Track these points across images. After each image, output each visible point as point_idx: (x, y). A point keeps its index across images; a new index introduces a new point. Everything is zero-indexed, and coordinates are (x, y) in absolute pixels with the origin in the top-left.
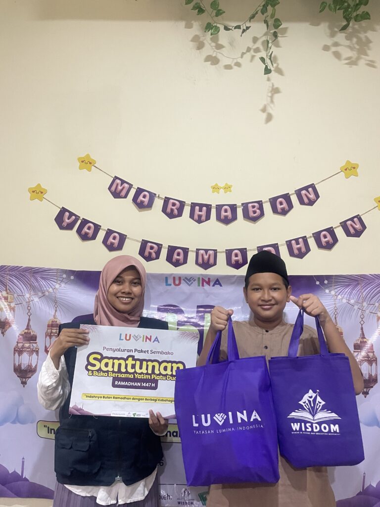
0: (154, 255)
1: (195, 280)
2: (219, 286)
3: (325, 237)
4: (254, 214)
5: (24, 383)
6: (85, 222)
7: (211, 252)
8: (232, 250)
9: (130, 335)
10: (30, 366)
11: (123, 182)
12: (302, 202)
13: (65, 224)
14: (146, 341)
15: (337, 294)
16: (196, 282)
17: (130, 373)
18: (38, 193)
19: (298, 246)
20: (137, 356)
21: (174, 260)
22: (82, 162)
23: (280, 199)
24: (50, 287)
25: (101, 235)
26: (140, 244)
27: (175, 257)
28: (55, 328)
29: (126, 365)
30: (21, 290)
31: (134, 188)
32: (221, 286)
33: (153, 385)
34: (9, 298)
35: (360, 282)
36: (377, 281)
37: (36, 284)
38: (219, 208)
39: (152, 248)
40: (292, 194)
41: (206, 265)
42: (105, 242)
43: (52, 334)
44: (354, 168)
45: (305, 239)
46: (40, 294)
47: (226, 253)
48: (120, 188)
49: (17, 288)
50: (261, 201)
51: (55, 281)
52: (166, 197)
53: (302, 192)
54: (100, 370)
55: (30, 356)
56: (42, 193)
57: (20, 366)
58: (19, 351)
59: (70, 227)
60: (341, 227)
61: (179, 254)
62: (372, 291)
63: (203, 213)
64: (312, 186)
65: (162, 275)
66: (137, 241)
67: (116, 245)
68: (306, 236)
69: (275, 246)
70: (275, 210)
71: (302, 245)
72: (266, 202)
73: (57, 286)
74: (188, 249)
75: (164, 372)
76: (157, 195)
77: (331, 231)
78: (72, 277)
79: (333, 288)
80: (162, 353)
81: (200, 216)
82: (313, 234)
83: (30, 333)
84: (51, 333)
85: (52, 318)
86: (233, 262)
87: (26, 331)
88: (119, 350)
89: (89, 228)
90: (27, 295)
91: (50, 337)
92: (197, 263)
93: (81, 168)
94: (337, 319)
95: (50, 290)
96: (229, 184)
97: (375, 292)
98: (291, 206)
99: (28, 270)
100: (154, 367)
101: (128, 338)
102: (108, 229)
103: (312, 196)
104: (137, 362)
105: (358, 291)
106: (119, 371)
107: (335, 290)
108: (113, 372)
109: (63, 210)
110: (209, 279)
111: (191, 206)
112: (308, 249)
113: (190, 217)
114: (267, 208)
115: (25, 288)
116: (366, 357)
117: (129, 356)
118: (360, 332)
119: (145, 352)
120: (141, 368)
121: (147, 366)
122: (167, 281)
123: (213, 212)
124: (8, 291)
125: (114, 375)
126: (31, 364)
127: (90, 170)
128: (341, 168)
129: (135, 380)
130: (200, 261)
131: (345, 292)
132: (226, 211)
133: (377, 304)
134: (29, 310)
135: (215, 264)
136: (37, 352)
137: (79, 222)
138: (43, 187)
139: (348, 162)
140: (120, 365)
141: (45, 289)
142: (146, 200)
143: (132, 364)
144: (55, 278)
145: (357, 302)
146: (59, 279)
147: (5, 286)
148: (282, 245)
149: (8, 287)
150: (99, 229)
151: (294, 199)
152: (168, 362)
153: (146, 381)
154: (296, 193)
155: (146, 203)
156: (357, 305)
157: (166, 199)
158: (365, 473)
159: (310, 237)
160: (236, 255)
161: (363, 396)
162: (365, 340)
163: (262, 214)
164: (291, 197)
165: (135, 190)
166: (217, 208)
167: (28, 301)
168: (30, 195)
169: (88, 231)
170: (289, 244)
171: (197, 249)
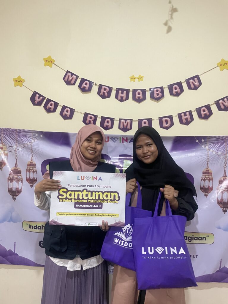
0: (92, 122)
1: (118, 139)
3: (204, 111)
4: (158, 95)
5: (14, 199)
6: (49, 101)
7: (129, 121)
8: (142, 120)
9: (84, 177)
10: (17, 189)
11: (72, 74)
12: (190, 88)
13: (36, 102)
14: (94, 180)
15: (210, 148)
16: (119, 140)
17: (85, 200)
18: (19, 82)
19: (186, 117)
20: (89, 189)
21: (105, 126)
22: (46, 61)
23: (175, 86)
24: (28, 141)
25: (59, 109)
26: (84, 115)
27: (106, 124)
28: (32, 167)
29: (83, 195)
30: (11, 143)
31: (79, 78)
33: (100, 206)
34: (4, 148)
35: (225, 141)
37: (20, 140)
38: (134, 91)
39: (91, 118)
40: (183, 82)
41: (125, 129)
42: (61, 114)
43: (30, 170)
44: (227, 64)
45: (190, 112)
46: (22, 146)
47: (138, 121)
48: (70, 78)
49: (8, 142)
50: (163, 87)
51: (31, 138)
52: (100, 85)
53: (190, 81)
54: (66, 198)
55: (17, 183)
56: (21, 81)
58: (11, 180)
59: (39, 104)
60: (215, 104)
61: (108, 122)
63: (124, 95)
64: (197, 77)
66: (82, 113)
67: (68, 116)
68: (191, 111)
69: (171, 117)
70: (171, 93)
71: (188, 116)
72: (166, 87)
73: (33, 141)
74: (114, 119)
75: (106, 198)
76: (94, 83)
77: (208, 107)
78: (41, 136)
79: (207, 144)
80: (104, 187)
81: (122, 97)
82: (196, 109)
83: (17, 169)
85: (29, 160)
87: (15, 168)
88: (77, 186)
89: (51, 105)
90: (15, 147)
91: (29, 172)
92: (119, 128)
93: (46, 65)
94: (209, 164)
95: (28, 143)
96: (141, 76)
98: (182, 90)
99: (14, 130)
100: (99, 195)
101: (83, 178)
102: (63, 106)
103: (197, 83)
104: (89, 192)
105: (224, 147)
106: (78, 199)
107: (208, 146)
108: (75, 199)
109: (35, 93)
110: (127, 138)
111: (116, 90)
112: (192, 119)
113: (115, 98)
114: (166, 91)
115: (13, 141)
116: (226, 189)
117: (84, 190)
118: (223, 173)
119: (94, 186)
120: (92, 196)
121: (95, 195)
123: (131, 94)
124: (3, 144)
125: (75, 201)
126: (18, 187)
127: (51, 67)
128: (217, 64)
129: (88, 203)
130: (122, 126)
131: (215, 147)
132: (139, 94)
134: (16, 155)
135: (131, 128)
136: (22, 181)
137: (45, 100)
138: (22, 78)
139: (223, 60)
140: (78, 195)
141: (25, 143)
142: (87, 86)
143: (86, 194)
144: (31, 136)
145: (223, 154)
146: (33, 136)
147: (1, 140)
148: (175, 116)
149: (3, 141)
150: (58, 105)
151: (185, 86)
152: (108, 192)
153: (95, 204)
154: (186, 82)
155: (87, 88)
156: (222, 156)
157: (100, 86)
158: (221, 259)
159: (194, 111)
160: (145, 123)
161: (223, 213)
162: (226, 178)
163: (163, 96)
164: (183, 84)
165: (80, 80)
166: (133, 92)
167: (15, 150)
168: (14, 83)
169: (50, 106)
170: (180, 116)
171: (119, 119)
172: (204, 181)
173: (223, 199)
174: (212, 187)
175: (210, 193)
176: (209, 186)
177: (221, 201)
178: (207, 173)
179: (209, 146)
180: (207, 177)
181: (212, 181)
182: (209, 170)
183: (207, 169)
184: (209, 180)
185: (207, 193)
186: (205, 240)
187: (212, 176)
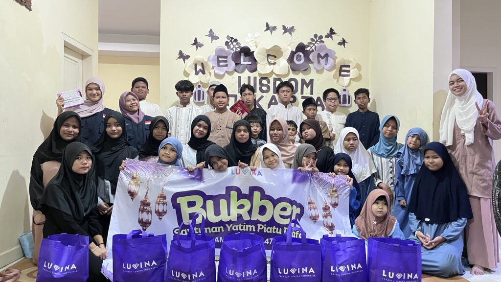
10: (147, 220)
16: (249, 172)
28: (163, 199)
32: (262, 175)
51: (168, 171)
55: (147, 215)
57: (142, 219)
58: (142, 211)
73: (168, 174)
78: (179, 171)
83: (147, 201)
84: (160, 201)
85: (160, 192)
87: (145, 199)
91: (159, 204)
122: (232, 172)
133: (328, 189)
136: (151, 213)
181: (317, 209)
182: (312, 201)
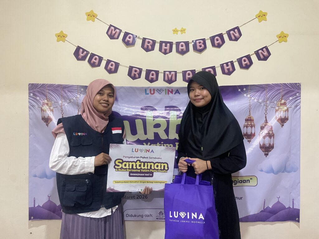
0: (137, 76)
2: (178, 94)
3: (245, 61)
4: (200, 47)
6: (93, 55)
7: (173, 73)
8: (186, 71)
9: (138, 149)
11: (116, 28)
12: (231, 39)
13: (80, 57)
14: (147, 152)
15: (252, 96)
16: (164, 92)
17: (138, 169)
18: (62, 37)
19: (228, 67)
20: (142, 160)
21: (150, 78)
22: (89, 15)
23: (217, 37)
24: (74, 96)
25: (104, 63)
26: (128, 68)
27: (151, 76)
29: (136, 165)
30: (56, 99)
31: (123, 32)
32: (180, 94)
33: (151, 175)
34: (49, 104)
35: (266, 89)
36: (276, 88)
37: (65, 95)
38: (178, 44)
39: (136, 71)
40: (225, 34)
41: (170, 81)
42: (106, 68)
44: (264, 15)
45: (232, 63)
46: (68, 101)
47: (182, 73)
48: (114, 32)
49: (53, 97)
50: (205, 39)
51: (77, 93)
53: (231, 32)
54: (122, 168)
56: (64, 37)
59: (83, 59)
60: (255, 54)
61: (153, 75)
62: (273, 94)
63: (168, 48)
64: (238, 28)
65: (143, 87)
66: (126, 67)
67: (113, 70)
68: (232, 61)
69: (214, 68)
70: (213, 45)
71: (230, 66)
72: (208, 39)
73: (78, 96)
74: (159, 71)
75: (156, 168)
76: (138, 37)
77: (248, 57)
79: (249, 93)
80: (155, 158)
81: (166, 50)
82: (237, 59)
86: (187, 79)
88: (132, 157)
89: (96, 59)
90: (60, 102)
92: (164, 80)
93: (88, 20)
94: (251, 112)
95: (74, 98)
96: (184, 28)
97: (275, 95)
98: (223, 42)
99: (59, 86)
100: (151, 166)
101: (137, 151)
102: (108, 60)
103: (237, 35)
104: (142, 163)
105: (264, 94)
106: (132, 168)
108: (129, 169)
109: (78, 48)
110: (172, 90)
111: (160, 43)
112: (234, 69)
113: (159, 51)
114: (209, 43)
115: (58, 97)
116: (268, 134)
117: (137, 160)
118: (265, 119)
119: (146, 158)
120: (144, 166)
121: (148, 165)
122: (146, 92)
123: (174, 47)
124: (48, 99)
125: (130, 170)
127: (94, 21)
128: (256, 15)
129: (141, 173)
130: (166, 78)
131: (256, 95)
132: (182, 46)
134: (62, 111)
135: (176, 80)
137: (89, 55)
138: (64, 33)
139: (261, 11)
140: (133, 165)
141: (71, 98)
142: (131, 40)
143: (139, 165)
144: (76, 91)
145: (263, 101)
146: (79, 91)
147: (46, 96)
148: (218, 67)
149: (48, 97)
150: (102, 60)
151: (226, 37)
152: (159, 163)
153: (147, 173)
154: (227, 33)
155: (131, 42)
156: (263, 103)
157: (144, 39)
158: (265, 200)
159: (236, 61)
160: (189, 74)
161: (265, 156)
162: (267, 124)
163: (205, 47)
164: (224, 36)
165: (124, 34)
166: (176, 44)
167: (61, 105)
168: (56, 38)
169: (95, 61)
170: (222, 66)
171: (164, 71)
172: (247, 128)
173: (265, 144)
174: (255, 133)
175: (252, 139)
176: (251, 133)
177: (263, 146)
178: (249, 120)
179: (251, 94)
180: (249, 123)
181: (255, 127)
182: (251, 118)
183: (249, 117)
184: (252, 127)
185: (250, 139)
186: (249, 182)
187: (254, 122)
